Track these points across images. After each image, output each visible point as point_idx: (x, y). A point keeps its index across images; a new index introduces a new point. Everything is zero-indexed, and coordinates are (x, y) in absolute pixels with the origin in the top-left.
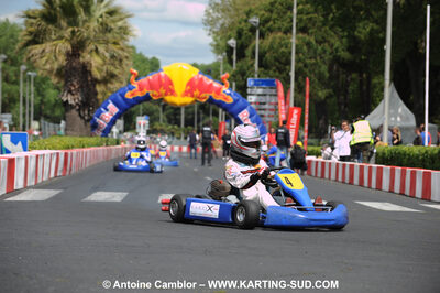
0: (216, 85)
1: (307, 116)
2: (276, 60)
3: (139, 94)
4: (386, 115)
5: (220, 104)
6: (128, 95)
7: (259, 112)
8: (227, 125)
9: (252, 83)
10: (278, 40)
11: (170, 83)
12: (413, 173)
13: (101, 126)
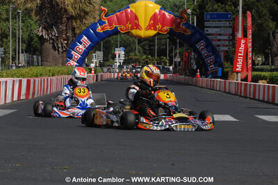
9: (208, 17)
13: (76, 57)
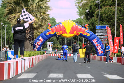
0: (83, 29)
2: (107, 17)
3: (52, 33)
6: (47, 34)
7: (101, 39)
10: (107, 10)
11: (65, 28)
13: (37, 47)
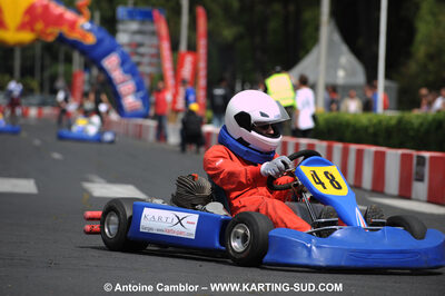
1: (202, 65)
4: (322, 67)
5: (75, 45)
7: (135, 59)
8: (86, 76)
9: (124, 14)
12: (360, 154)
